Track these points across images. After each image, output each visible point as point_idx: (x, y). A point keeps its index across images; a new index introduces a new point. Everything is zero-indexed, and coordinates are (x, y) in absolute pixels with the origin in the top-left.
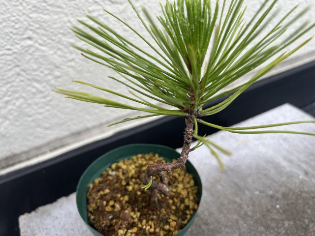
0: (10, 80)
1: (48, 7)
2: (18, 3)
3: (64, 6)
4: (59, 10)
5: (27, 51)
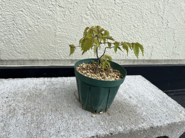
1: (33, 1)
5: (19, 16)
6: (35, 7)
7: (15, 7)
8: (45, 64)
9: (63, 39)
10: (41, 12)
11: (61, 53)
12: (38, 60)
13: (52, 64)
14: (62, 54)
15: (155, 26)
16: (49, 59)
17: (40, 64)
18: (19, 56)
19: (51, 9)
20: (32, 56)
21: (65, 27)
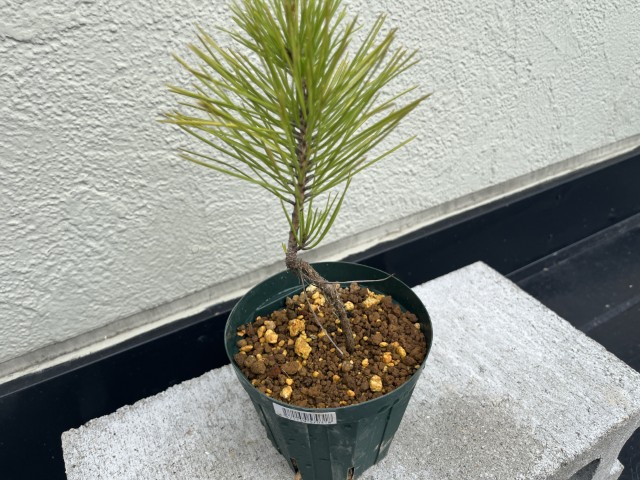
0: (54, 239)
1: (110, 142)
2: (67, 139)
3: (132, 139)
4: (126, 144)
5: (79, 199)
6: (122, 156)
7: (58, 176)
8: (191, 307)
9: (230, 218)
10: (145, 166)
11: (230, 259)
12: (167, 303)
13: (211, 300)
14: (236, 259)
15: (494, 90)
16: (199, 289)
17: (177, 312)
18: (109, 312)
19: (174, 146)
20: (147, 297)
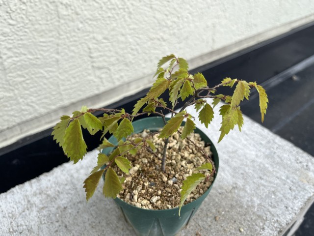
8: (6, 140)
9: (27, 71)
11: (33, 102)
13: (22, 133)
14: (38, 102)
16: (11, 126)
21: (20, 42)
